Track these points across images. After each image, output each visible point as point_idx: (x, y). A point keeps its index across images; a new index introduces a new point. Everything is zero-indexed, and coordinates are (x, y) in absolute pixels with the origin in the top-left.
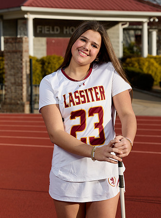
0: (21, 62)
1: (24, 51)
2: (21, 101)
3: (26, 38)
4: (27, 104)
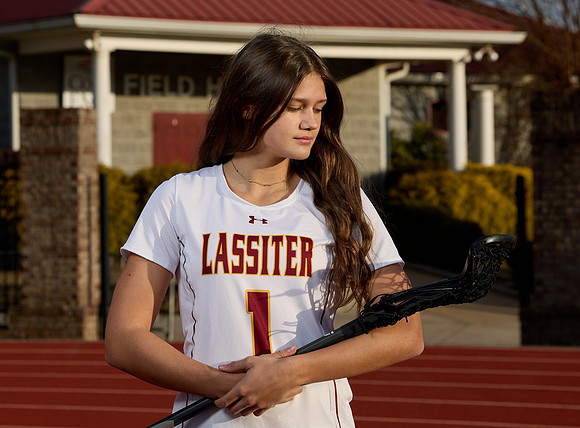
0: (73, 183)
1: (81, 150)
2: (73, 303)
3: (88, 111)
4: (92, 314)
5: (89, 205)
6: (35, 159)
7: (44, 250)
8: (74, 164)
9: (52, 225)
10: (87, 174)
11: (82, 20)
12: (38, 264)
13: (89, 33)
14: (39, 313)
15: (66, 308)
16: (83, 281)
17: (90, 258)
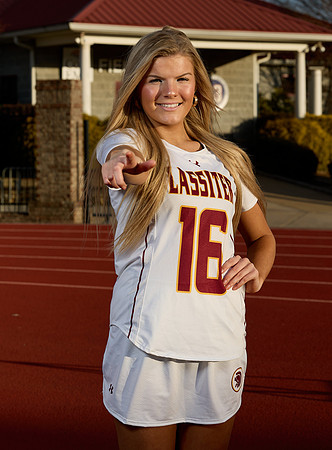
0: (68, 126)
1: (72, 106)
2: (68, 200)
3: (77, 81)
4: (79, 206)
5: (77, 140)
6: (45, 110)
7: (50, 167)
8: (68, 114)
9: (55, 152)
10: (76, 120)
11: (74, 26)
12: (47, 176)
13: (78, 34)
14: (47, 205)
15: (63, 202)
16: (74, 186)
17: (78, 172)
